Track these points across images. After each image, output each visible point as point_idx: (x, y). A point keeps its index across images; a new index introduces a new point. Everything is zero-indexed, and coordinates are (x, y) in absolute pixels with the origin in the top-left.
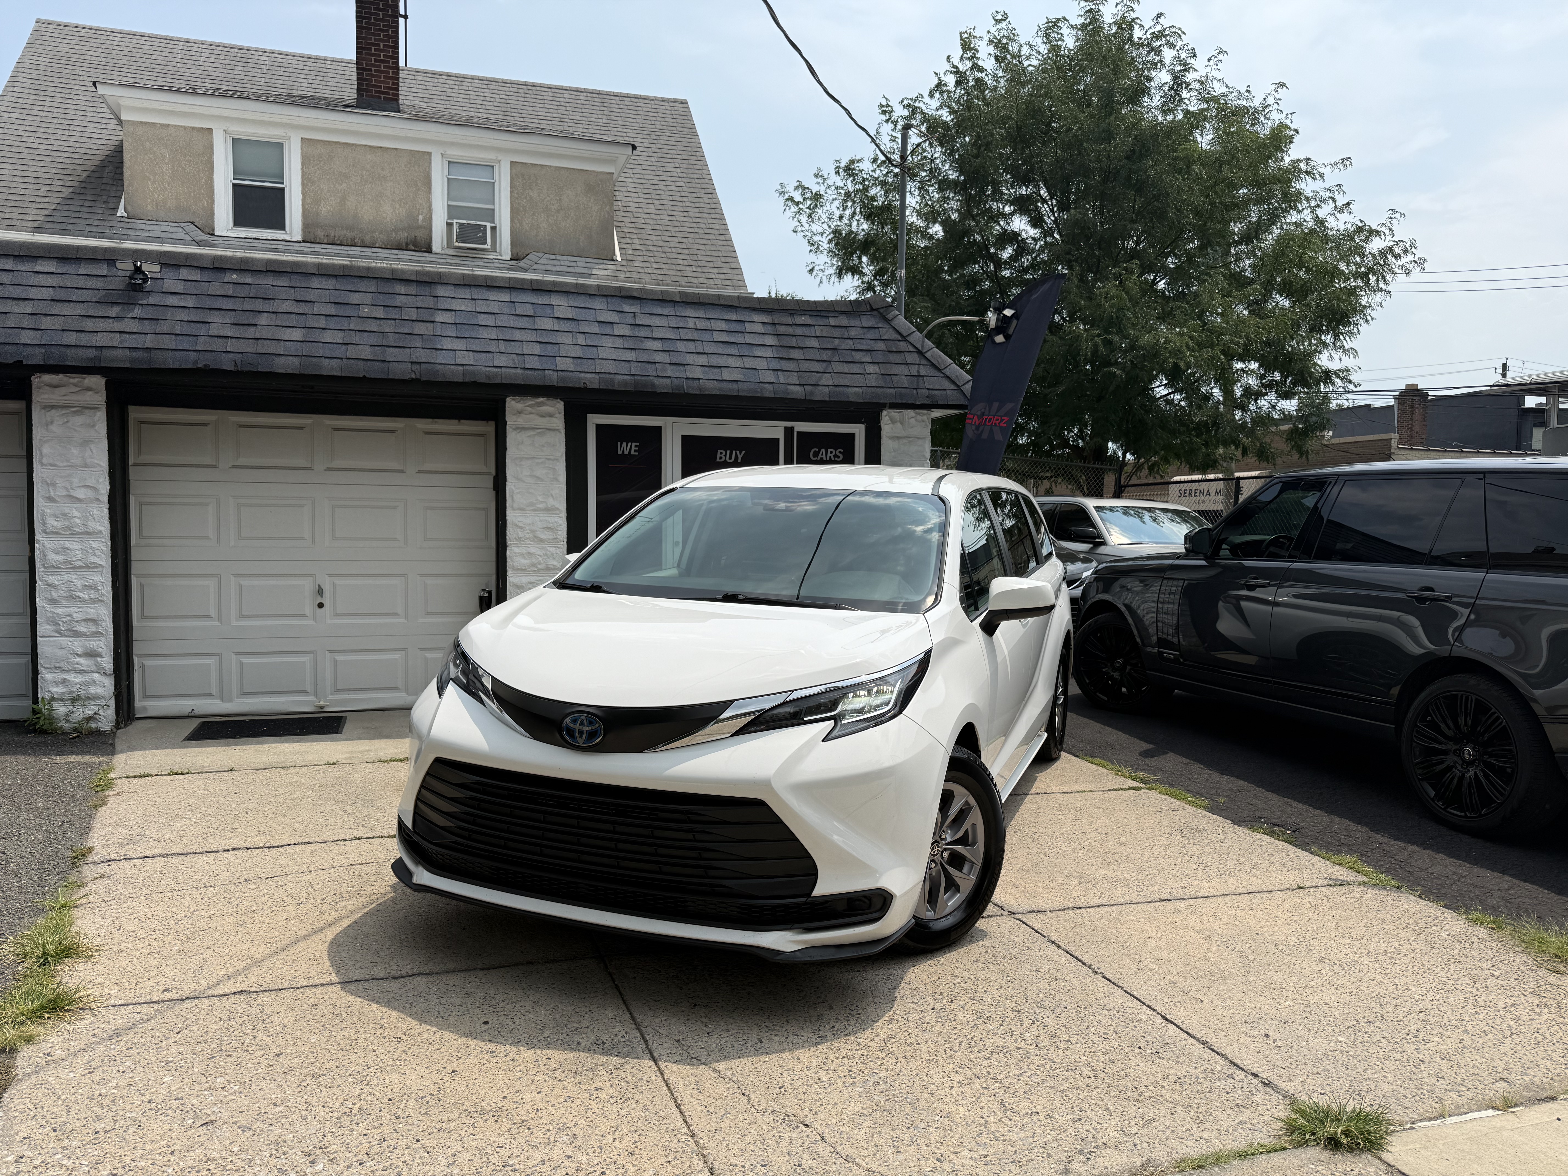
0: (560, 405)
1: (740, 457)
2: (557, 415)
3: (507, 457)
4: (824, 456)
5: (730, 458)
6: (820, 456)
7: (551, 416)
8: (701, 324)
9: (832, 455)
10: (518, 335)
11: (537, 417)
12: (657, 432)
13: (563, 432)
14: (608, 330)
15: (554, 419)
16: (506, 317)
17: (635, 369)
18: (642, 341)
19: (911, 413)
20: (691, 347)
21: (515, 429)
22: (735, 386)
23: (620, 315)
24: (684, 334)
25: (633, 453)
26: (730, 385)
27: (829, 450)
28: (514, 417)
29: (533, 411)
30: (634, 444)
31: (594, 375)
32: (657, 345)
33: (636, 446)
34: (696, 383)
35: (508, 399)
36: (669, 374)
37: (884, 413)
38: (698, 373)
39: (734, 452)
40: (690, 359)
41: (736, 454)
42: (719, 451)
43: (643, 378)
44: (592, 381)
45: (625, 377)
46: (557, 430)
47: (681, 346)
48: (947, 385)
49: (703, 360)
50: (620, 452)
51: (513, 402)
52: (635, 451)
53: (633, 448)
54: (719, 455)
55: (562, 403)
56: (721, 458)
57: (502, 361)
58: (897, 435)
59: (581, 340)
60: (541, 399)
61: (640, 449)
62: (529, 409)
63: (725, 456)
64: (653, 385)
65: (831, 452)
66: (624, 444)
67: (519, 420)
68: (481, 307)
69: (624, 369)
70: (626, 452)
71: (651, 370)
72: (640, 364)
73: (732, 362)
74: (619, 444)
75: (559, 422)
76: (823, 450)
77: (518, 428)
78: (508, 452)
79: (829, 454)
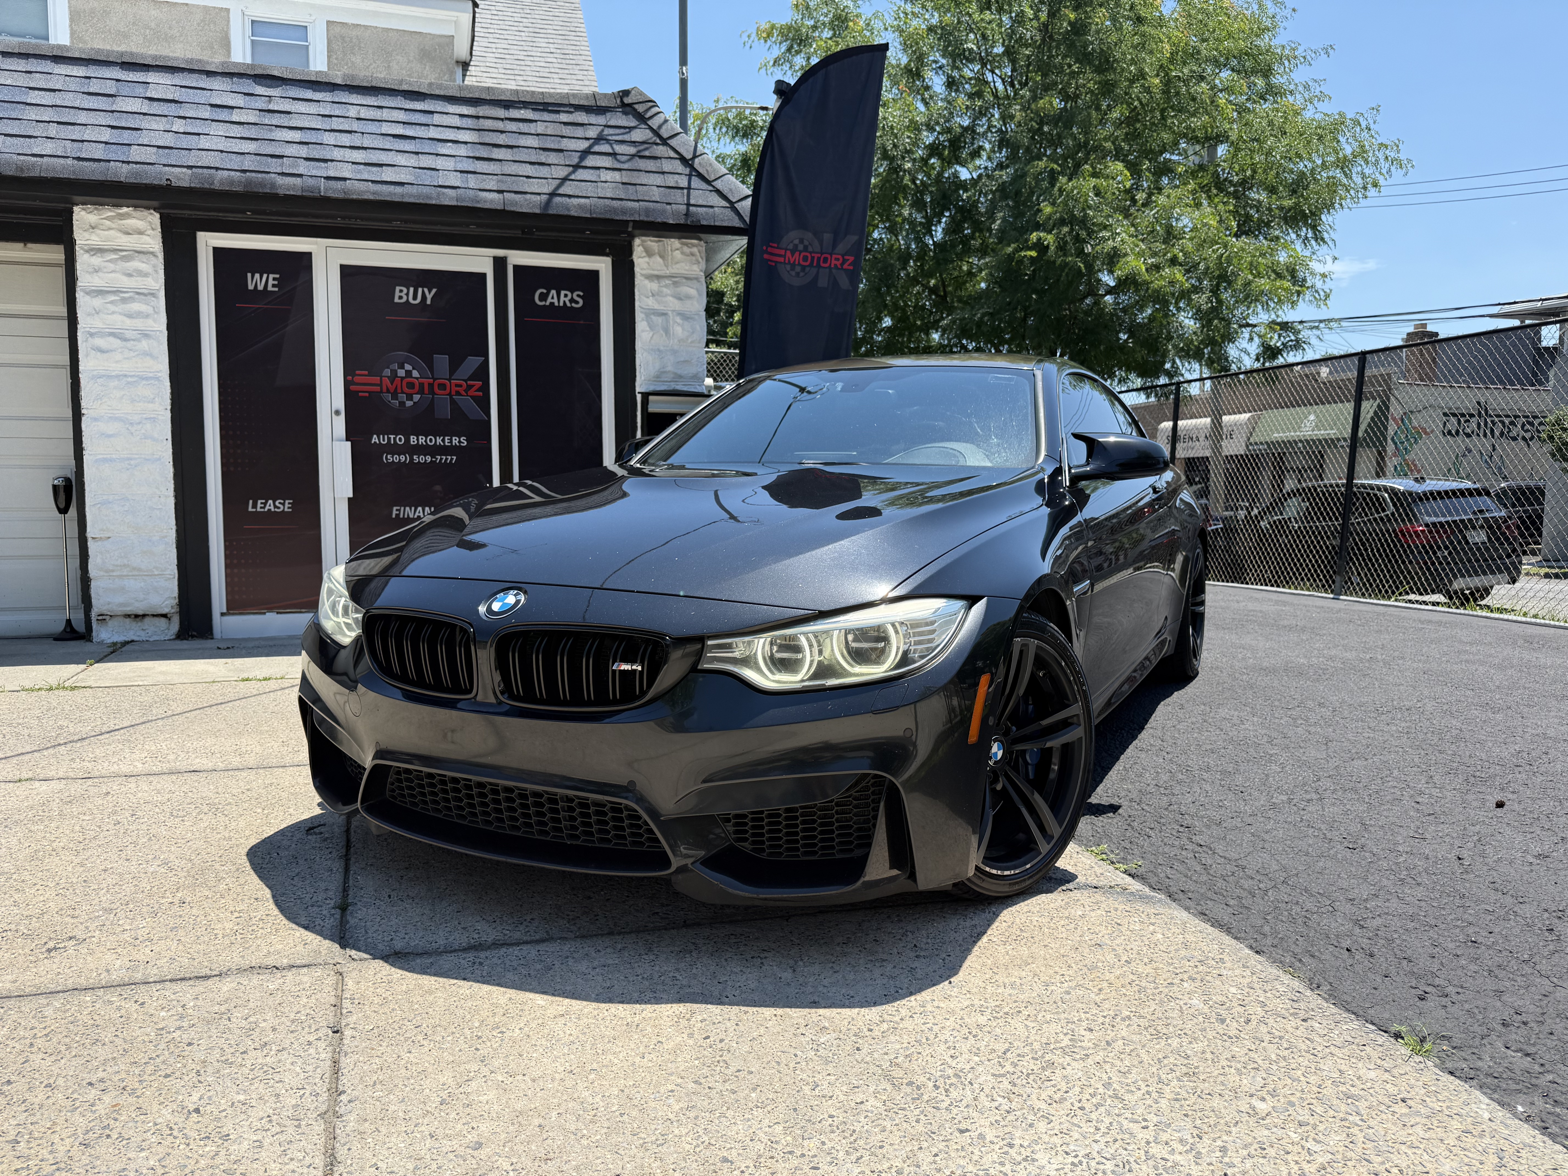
0: (155, 218)
1: (429, 297)
2: (149, 232)
3: (78, 289)
4: (555, 301)
5: (415, 298)
6: (549, 300)
7: (141, 233)
8: (364, 113)
9: (567, 300)
10: (82, 117)
11: (119, 235)
12: (304, 260)
13: (161, 256)
14: (224, 115)
15: (145, 238)
16: (71, 95)
17: (248, 163)
18: (271, 131)
19: (675, 243)
20: (346, 140)
21: (87, 251)
22: (399, 190)
23: (247, 98)
24: (336, 124)
25: (270, 288)
26: (391, 188)
27: (563, 293)
28: (86, 235)
29: (113, 226)
30: (271, 276)
31: (184, 170)
32: (297, 136)
33: (274, 279)
34: (339, 185)
35: (76, 209)
36: (301, 171)
37: (637, 241)
38: (346, 171)
39: (420, 290)
40: (337, 154)
41: (423, 292)
42: (398, 288)
43: (260, 175)
44: (182, 178)
45: (233, 173)
46: (152, 253)
47: (329, 138)
48: (716, 200)
49: (358, 156)
50: (251, 287)
51: (83, 213)
52: (274, 286)
53: (271, 282)
54: (397, 294)
55: (158, 215)
56: (401, 297)
57: (48, 148)
58: (656, 273)
59: (179, 126)
60: (125, 210)
61: (280, 283)
62: (107, 223)
63: (407, 294)
64: (273, 185)
65: (566, 296)
66: (257, 276)
67: (94, 237)
68: (38, 81)
69: (235, 162)
70: (261, 287)
71: (274, 166)
72: (258, 158)
73: (401, 159)
74: (249, 275)
75: (153, 242)
76: (553, 292)
77: (92, 250)
78: (79, 284)
79: (562, 298)
